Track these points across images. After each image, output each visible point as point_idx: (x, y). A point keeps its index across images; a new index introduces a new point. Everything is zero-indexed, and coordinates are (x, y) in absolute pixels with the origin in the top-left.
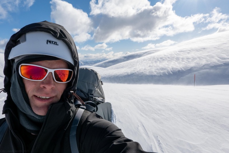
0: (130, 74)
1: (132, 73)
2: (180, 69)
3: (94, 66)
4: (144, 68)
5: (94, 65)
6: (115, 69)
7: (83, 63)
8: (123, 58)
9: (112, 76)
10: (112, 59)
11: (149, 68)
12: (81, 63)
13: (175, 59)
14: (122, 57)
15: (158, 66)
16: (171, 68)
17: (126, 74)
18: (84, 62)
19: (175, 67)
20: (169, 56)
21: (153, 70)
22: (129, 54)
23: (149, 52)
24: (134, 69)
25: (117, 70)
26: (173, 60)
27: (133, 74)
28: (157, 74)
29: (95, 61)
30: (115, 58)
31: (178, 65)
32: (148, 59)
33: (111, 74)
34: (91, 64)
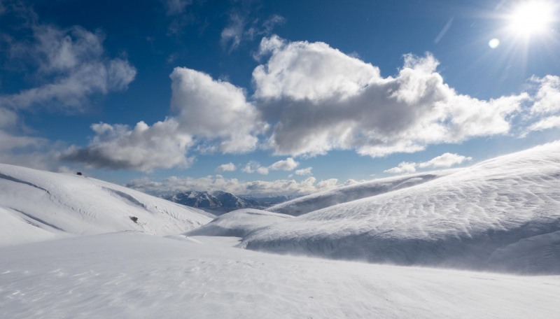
0: (358, 233)
1: (363, 231)
2: (493, 226)
3: (269, 211)
4: (395, 221)
5: (270, 208)
6: (321, 220)
7: (243, 203)
8: (341, 193)
9: (312, 237)
10: (313, 195)
11: (408, 220)
12: (239, 203)
13: (478, 201)
14: (340, 191)
15: (433, 216)
16: (468, 221)
17: (350, 233)
18: (245, 200)
19: (477, 219)
20: (461, 191)
21: (420, 226)
22: (355, 183)
23: (407, 181)
24: (370, 221)
25: (326, 221)
26: (473, 201)
27: (366, 233)
28: (430, 238)
29: (273, 198)
30: (323, 193)
31: (486, 215)
32: (406, 197)
33: (310, 231)
34: (263, 205)
